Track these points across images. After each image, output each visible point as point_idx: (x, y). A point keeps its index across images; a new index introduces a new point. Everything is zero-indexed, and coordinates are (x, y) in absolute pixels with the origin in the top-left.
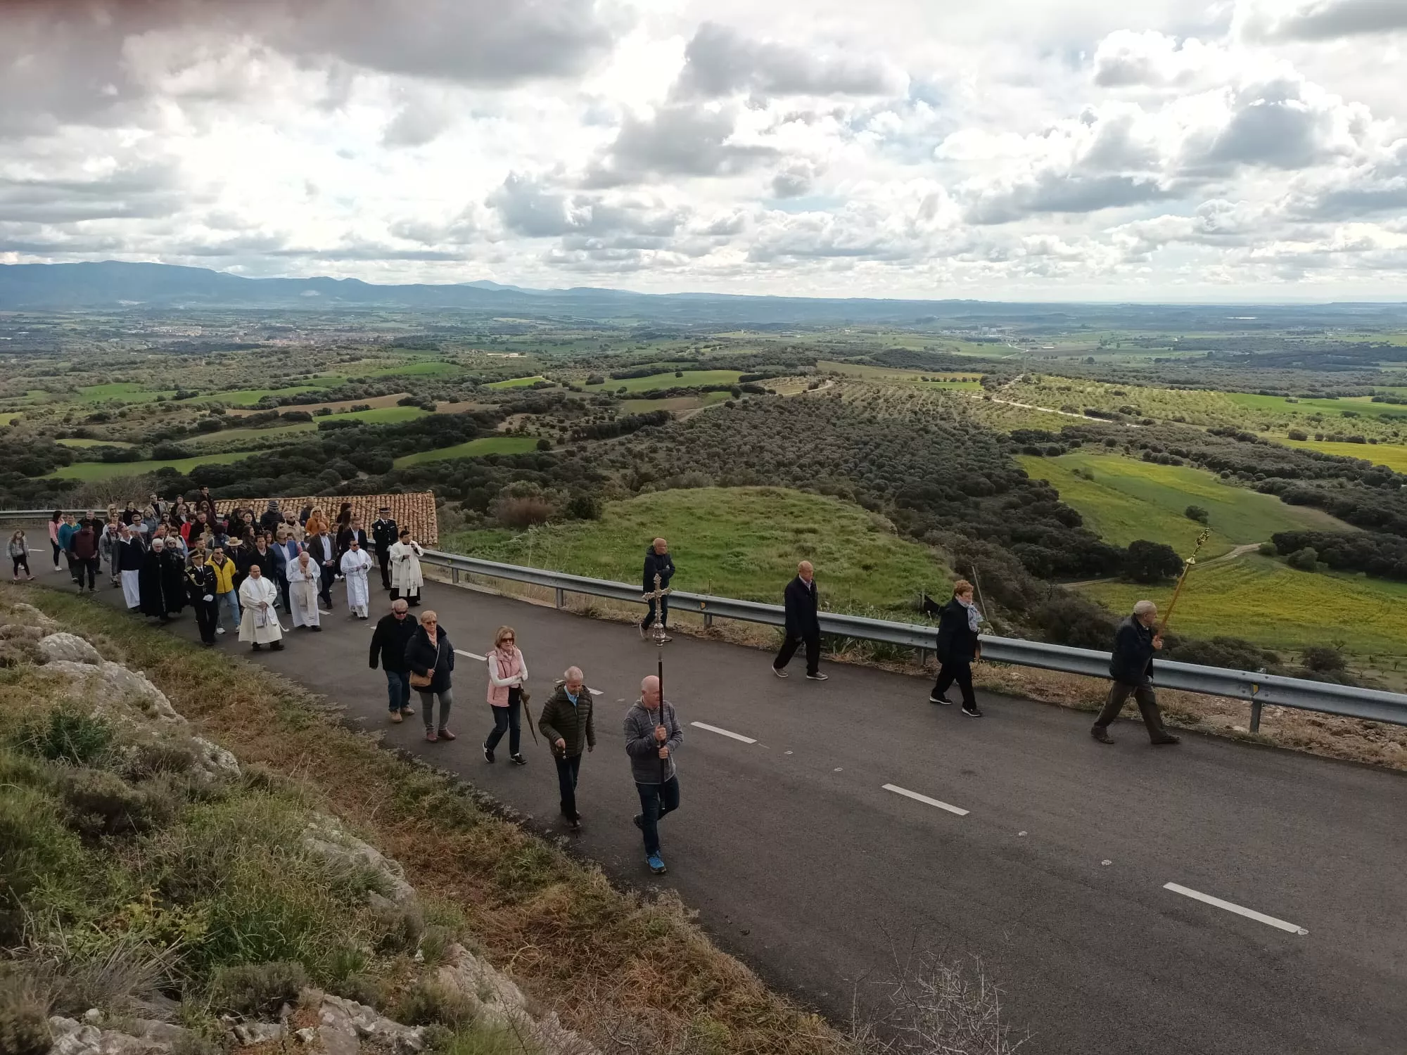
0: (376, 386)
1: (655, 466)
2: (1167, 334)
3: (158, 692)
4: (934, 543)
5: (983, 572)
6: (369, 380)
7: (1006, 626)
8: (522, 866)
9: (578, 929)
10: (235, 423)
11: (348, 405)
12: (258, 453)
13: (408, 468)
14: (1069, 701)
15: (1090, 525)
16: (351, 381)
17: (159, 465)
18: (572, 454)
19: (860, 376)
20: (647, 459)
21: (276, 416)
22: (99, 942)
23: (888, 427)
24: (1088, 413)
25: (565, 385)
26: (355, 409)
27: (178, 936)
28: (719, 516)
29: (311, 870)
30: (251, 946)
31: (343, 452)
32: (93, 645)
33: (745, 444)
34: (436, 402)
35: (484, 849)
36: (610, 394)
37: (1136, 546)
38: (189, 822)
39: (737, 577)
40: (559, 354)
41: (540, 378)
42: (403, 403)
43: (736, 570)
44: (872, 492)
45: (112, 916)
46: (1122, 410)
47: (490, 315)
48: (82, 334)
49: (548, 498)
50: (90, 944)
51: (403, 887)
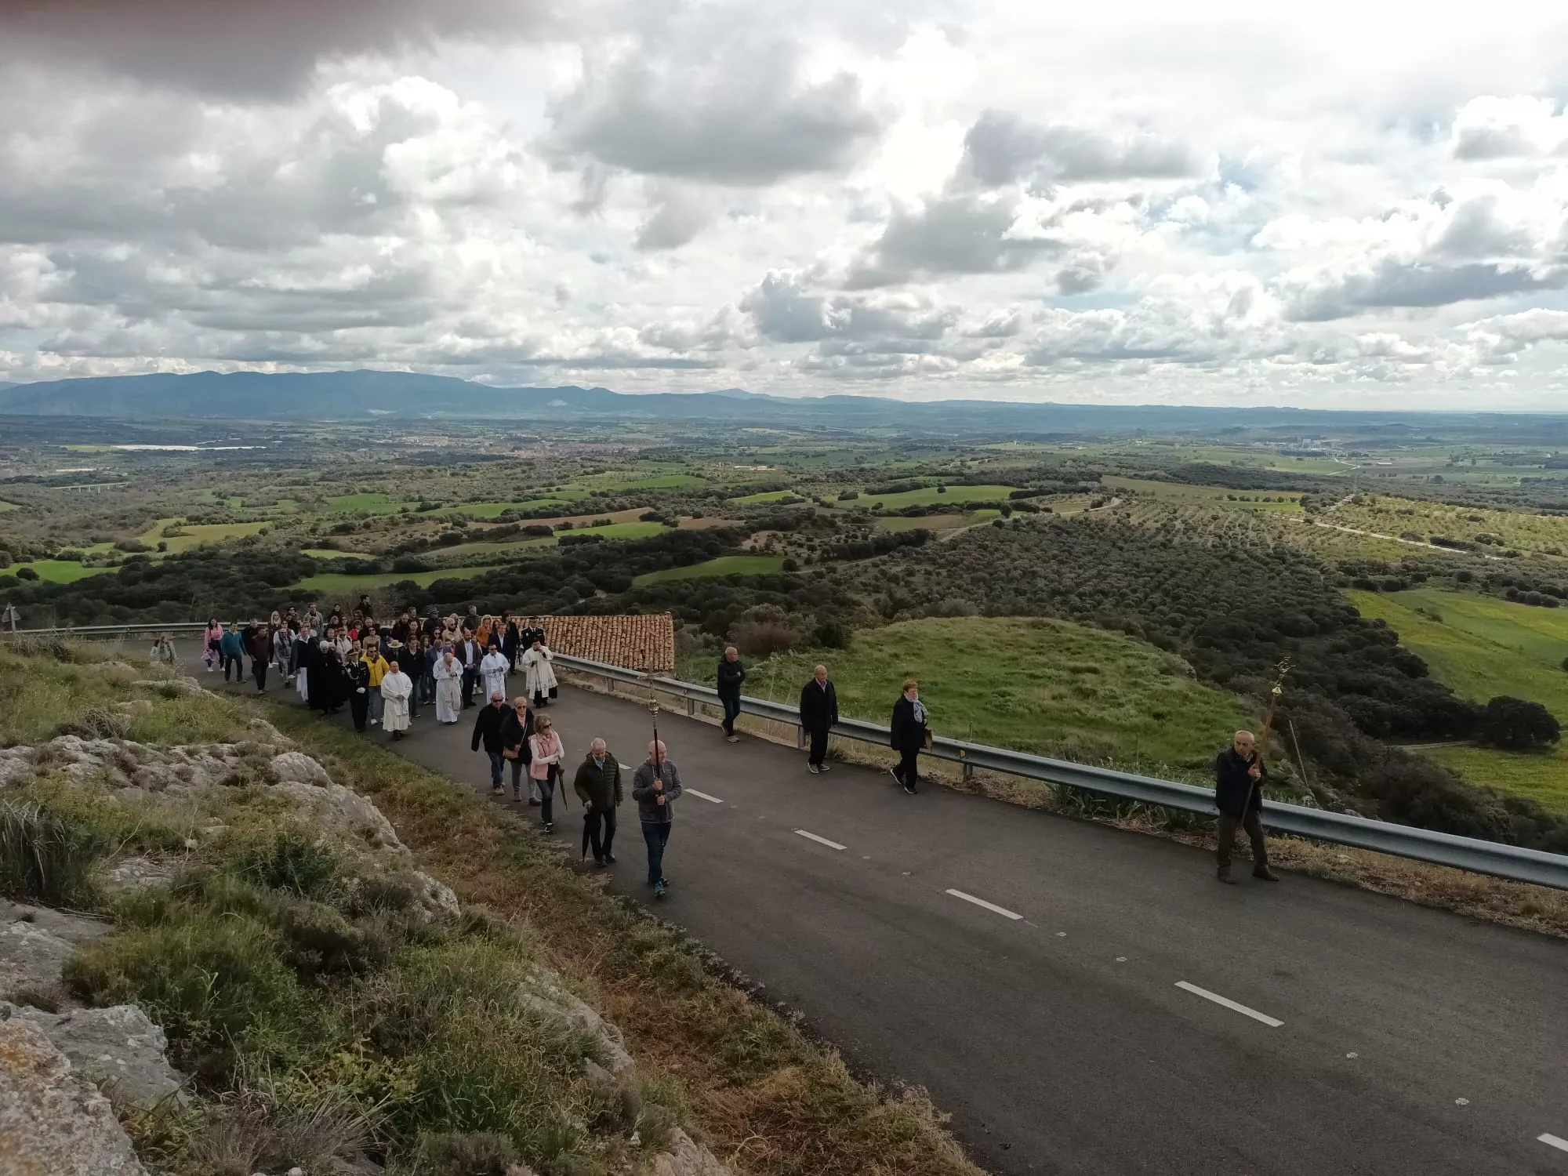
0: (619, 500)
1: (912, 591)
2: (1538, 448)
3: (384, 818)
4: (1241, 690)
5: (1303, 727)
6: (611, 494)
7: (1331, 793)
8: (751, 1042)
9: (811, 1123)
10: (477, 536)
11: (590, 519)
12: (498, 568)
13: (648, 587)
14: (1412, 894)
15: (1437, 675)
16: (593, 494)
17: (398, 579)
18: (820, 575)
19: (1153, 494)
20: (902, 583)
21: (517, 529)
22: (307, 1093)
23: (1186, 552)
24: (1435, 541)
25: (816, 500)
26: (597, 524)
27: (386, 1092)
28: (983, 649)
29: (525, 1031)
30: (460, 1112)
31: (583, 568)
32: (324, 767)
33: (1015, 568)
34: (679, 518)
35: (710, 1019)
36: (865, 511)
37: (1496, 703)
38: (404, 966)
39: (1003, 720)
40: (812, 468)
41: (789, 493)
42: (644, 518)
43: (1001, 711)
44: (1166, 627)
45: (321, 1064)
46: (1478, 539)
47: (740, 425)
48: (333, 444)
49: (792, 623)
50: (298, 1094)
51: (622, 1057)
